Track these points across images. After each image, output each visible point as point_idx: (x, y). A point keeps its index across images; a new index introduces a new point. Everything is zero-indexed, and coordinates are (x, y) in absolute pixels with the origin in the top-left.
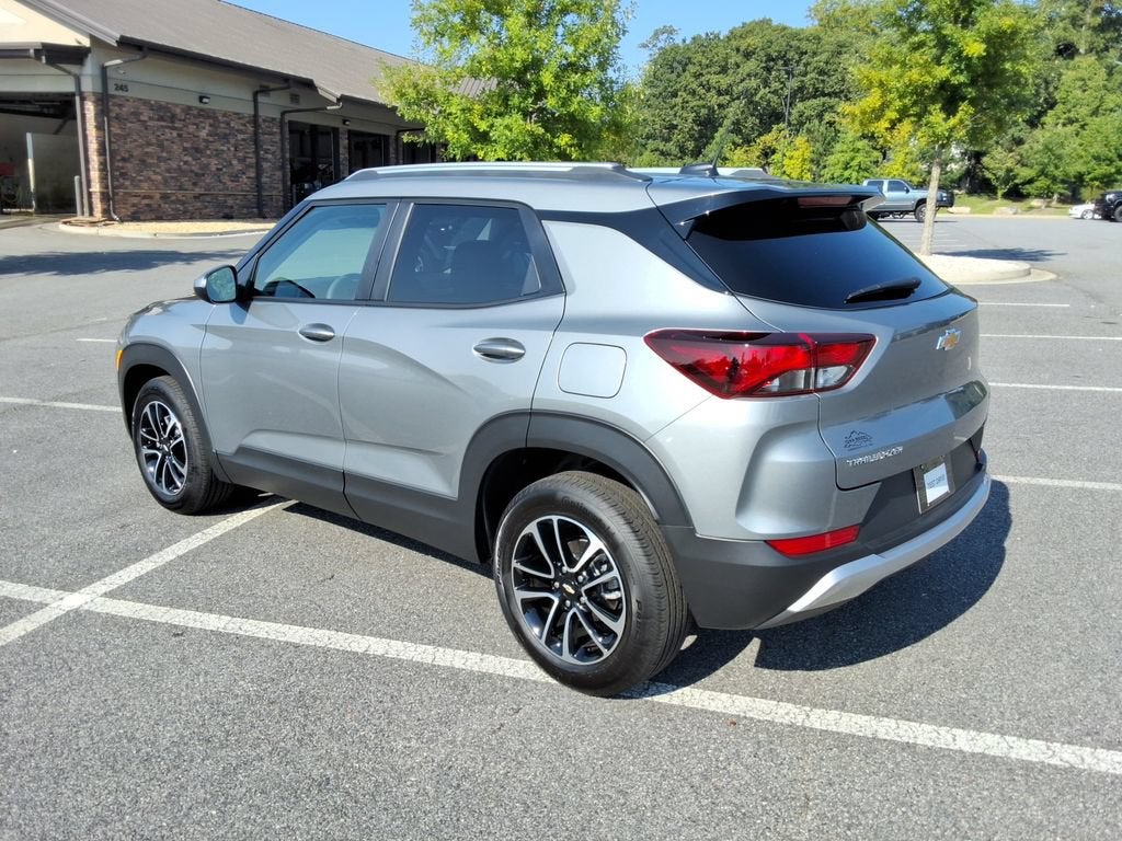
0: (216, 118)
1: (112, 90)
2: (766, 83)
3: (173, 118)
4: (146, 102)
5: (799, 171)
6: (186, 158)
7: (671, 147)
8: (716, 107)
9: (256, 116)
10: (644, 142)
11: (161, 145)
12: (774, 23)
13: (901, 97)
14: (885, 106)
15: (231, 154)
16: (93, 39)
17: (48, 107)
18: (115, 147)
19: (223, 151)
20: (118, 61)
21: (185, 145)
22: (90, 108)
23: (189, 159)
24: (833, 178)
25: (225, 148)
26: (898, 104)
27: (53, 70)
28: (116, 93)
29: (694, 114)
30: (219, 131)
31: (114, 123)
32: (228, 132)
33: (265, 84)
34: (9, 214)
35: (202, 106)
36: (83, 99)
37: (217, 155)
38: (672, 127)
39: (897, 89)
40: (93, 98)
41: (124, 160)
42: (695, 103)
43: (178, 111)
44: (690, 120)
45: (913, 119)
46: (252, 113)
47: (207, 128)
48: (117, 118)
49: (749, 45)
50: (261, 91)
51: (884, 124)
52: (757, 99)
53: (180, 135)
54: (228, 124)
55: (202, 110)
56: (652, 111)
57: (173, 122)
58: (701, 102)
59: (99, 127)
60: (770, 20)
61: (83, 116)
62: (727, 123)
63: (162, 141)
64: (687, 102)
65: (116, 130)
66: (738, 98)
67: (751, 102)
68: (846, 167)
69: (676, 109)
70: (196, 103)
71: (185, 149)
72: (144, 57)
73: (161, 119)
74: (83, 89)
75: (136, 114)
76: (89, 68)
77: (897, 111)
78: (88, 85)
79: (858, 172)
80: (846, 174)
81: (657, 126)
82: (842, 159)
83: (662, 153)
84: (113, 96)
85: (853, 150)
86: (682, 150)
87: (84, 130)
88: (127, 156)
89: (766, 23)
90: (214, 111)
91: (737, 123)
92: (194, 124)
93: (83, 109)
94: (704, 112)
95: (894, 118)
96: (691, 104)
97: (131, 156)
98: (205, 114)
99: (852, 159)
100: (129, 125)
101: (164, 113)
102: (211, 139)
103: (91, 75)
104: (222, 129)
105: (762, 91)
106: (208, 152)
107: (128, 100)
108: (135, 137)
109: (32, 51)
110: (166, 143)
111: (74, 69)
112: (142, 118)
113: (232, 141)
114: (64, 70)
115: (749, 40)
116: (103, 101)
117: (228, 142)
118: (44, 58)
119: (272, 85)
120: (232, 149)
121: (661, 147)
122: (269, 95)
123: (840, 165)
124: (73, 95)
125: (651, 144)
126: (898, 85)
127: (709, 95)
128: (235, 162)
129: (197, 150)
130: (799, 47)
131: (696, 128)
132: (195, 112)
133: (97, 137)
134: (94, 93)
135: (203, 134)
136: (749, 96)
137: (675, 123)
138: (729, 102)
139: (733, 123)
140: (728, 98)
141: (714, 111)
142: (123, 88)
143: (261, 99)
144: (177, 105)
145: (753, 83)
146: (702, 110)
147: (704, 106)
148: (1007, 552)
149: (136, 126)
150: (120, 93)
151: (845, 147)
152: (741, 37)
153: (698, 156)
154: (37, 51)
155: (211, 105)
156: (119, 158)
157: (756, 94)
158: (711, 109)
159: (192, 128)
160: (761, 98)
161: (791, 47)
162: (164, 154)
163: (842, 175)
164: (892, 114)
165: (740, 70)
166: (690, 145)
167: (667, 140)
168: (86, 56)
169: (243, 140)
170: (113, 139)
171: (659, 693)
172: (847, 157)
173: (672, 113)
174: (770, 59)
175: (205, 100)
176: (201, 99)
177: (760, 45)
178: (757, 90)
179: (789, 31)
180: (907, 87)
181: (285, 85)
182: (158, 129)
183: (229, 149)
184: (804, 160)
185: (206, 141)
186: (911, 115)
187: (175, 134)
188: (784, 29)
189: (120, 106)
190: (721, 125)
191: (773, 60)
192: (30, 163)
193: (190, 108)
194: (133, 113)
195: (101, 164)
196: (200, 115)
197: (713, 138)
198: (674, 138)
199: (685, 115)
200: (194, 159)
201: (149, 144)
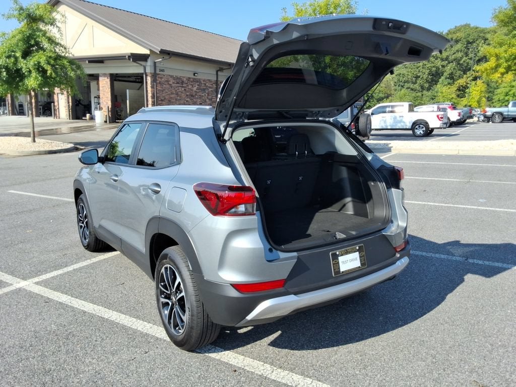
0: (200, 82)
1: (158, 72)
2: (467, 55)
3: (183, 82)
4: (171, 76)
5: (478, 97)
6: (187, 99)
7: (417, 86)
8: (440, 67)
9: (217, 80)
10: (403, 84)
11: (177, 94)
12: (472, 26)
13: (507, 61)
14: (498, 66)
15: (206, 97)
16: (151, 50)
17: (138, 79)
18: (158, 95)
19: (203, 96)
20: (160, 60)
21: (187, 94)
22: (149, 79)
23: (188, 99)
24: (499, 101)
25: (204, 95)
26: (505, 65)
27: (135, 64)
28: (159, 73)
29: (429, 70)
30: (202, 87)
31: (159, 85)
32: (205, 88)
33: (222, 67)
34: (118, 122)
35: (195, 77)
36: (146, 76)
37: (200, 98)
38: (417, 77)
39: (505, 57)
40: (150, 75)
41: (162, 100)
42: (429, 65)
43: (185, 79)
44: (427, 73)
45: (513, 72)
46: (216, 79)
47: (197, 86)
48: (160, 83)
49: (458, 37)
50: (220, 70)
51: (497, 75)
52: (461, 62)
53: (185, 90)
54: (205, 84)
55: (195, 79)
56: (407, 70)
57: (182, 84)
58: (433, 65)
59: (152, 87)
60: (470, 24)
61: (146, 82)
62: (445, 74)
63: (178, 92)
64: (425, 65)
65: (159, 88)
66: (452, 62)
67: (459, 64)
68: (507, 94)
69: (419, 68)
70: (193, 77)
71: (187, 95)
72: (170, 58)
73: (178, 83)
74: (147, 72)
75: (168, 81)
76: (149, 63)
77: (505, 68)
78: (148, 70)
79: (513, 97)
80: (507, 98)
81: (410, 77)
82: (504, 91)
83: (412, 89)
84: (159, 74)
85: (510, 86)
86: (422, 88)
87: (147, 88)
88: (163, 99)
89: (467, 26)
90: (200, 79)
91: (451, 74)
92: (191, 85)
93: (146, 80)
94: (434, 69)
95: (503, 71)
96: (427, 66)
97: (165, 99)
98: (196, 81)
99: (510, 91)
100: (164, 86)
101: (180, 81)
102: (198, 91)
103: (150, 66)
104: (203, 87)
105: (464, 58)
106: (197, 97)
107: (164, 76)
108: (167, 91)
109: (127, 57)
110: (179, 93)
111: (143, 63)
112: (170, 83)
113: (207, 92)
114: (140, 64)
115: (458, 34)
116: (154, 76)
117: (205, 92)
118: (131, 59)
119: (224, 67)
120: (207, 95)
121: (411, 87)
122: (223, 72)
123: (503, 94)
124: (143, 74)
125: (407, 85)
126: (506, 55)
127: (436, 61)
128: (207, 100)
129: (192, 96)
130: (484, 37)
131: (430, 77)
132: (192, 80)
133: (151, 91)
134: (151, 73)
135: (195, 89)
136: (457, 61)
137: (419, 75)
138: (447, 64)
139: (450, 74)
140: (446, 62)
141: (439, 69)
142: (162, 71)
143: (219, 73)
144: (184, 77)
145: (460, 55)
146: (433, 69)
147: (434, 67)
148: (446, 300)
149: (168, 86)
150: (161, 73)
151: (506, 85)
152: (454, 33)
153: (429, 90)
154: (129, 56)
155: (198, 77)
156: (160, 99)
157: (461, 60)
158: (438, 68)
159: (190, 87)
160: (464, 62)
161: (480, 37)
162: (178, 98)
163: (504, 99)
164: (502, 70)
165: (453, 49)
166: (427, 85)
167: (415, 83)
168: (148, 58)
169: (211, 91)
170: (158, 92)
171: (214, 352)
172: (507, 89)
173: (417, 70)
174: (469, 43)
175: (196, 75)
176: (194, 74)
177: (464, 36)
178: (461, 58)
179: (479, 29)
180: (511, 56)
181: (229, 67)
182: (176, 87)
183: (205, 95)
184: (481, 91)
185: (196, 92)
186: (513, 70)
187: (183, 89)
188: (477, 28)
189: (162, 78)
190: (442, 75)
191: (471, 43)
192: (128, 101)
193: (189, 78)
194: (166, 81)
195: (152, 102)
196: (194, 81)
197: (438, 81)
198: (418, 81)
199: (424, 71)
200: (191, 100)
201: (172, 94)
